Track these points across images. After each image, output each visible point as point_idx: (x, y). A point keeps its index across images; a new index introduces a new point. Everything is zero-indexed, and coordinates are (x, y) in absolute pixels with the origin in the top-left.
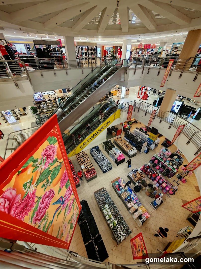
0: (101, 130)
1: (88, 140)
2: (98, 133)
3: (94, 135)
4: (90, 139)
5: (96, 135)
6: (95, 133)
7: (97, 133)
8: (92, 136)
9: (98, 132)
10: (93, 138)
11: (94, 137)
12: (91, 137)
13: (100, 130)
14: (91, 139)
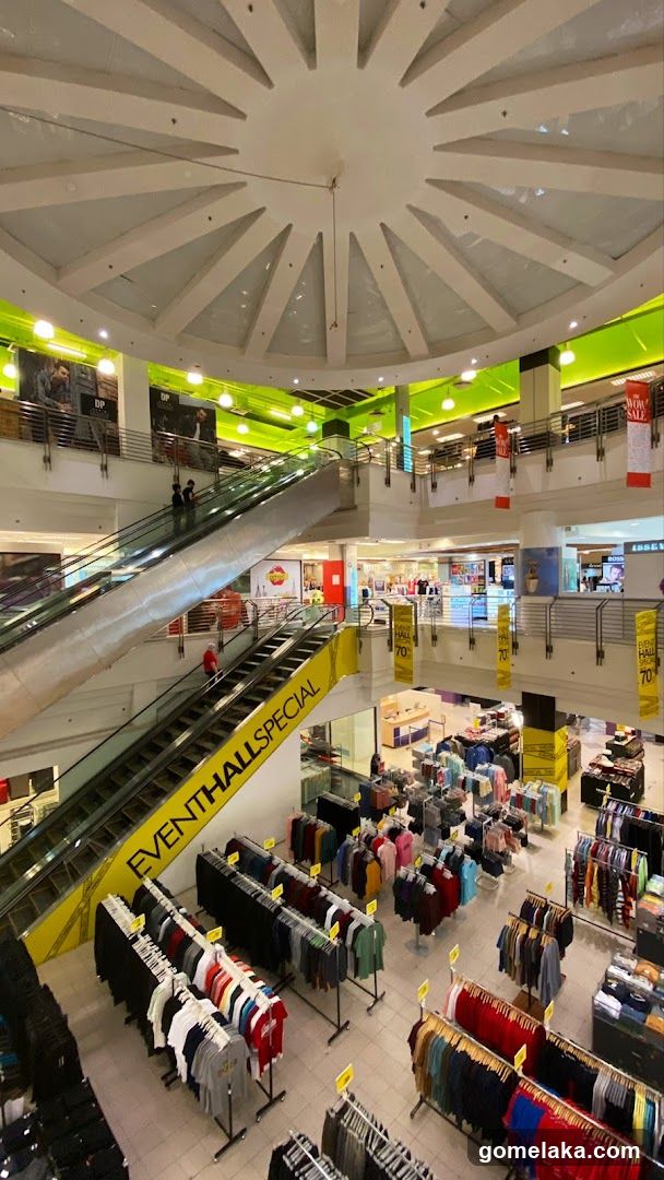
0: (269, 738)
1: (193, 805)
2: (254, 756)
3: (230, 771)
4: (202, 797)
5: (240, 767)
6: (237, 755)
7: (246, 757)
8: (216, 777)
9: (255, 746)
10: (224, 789)
11: (229, 784)
12: (211, 783)
13: (264, 733)
14: (208, 793)
